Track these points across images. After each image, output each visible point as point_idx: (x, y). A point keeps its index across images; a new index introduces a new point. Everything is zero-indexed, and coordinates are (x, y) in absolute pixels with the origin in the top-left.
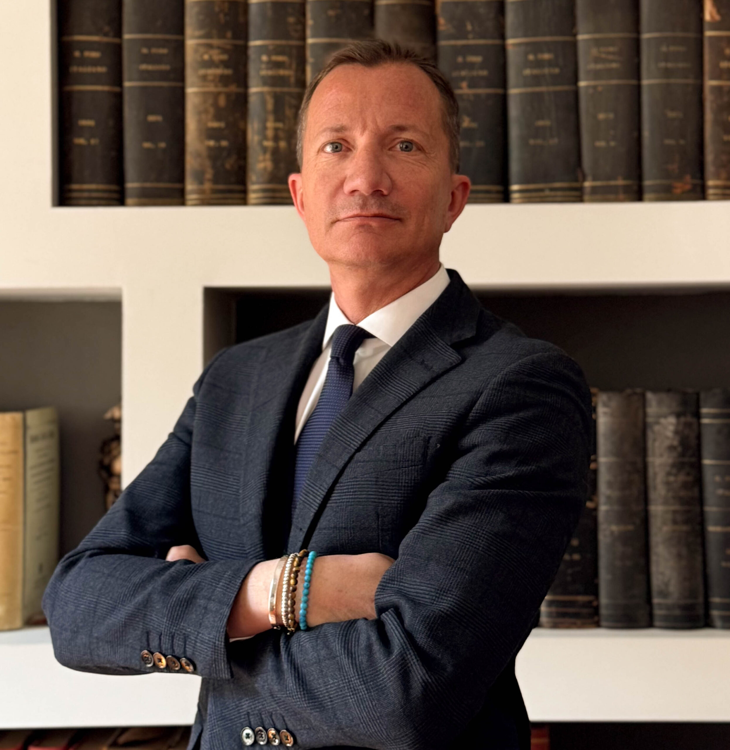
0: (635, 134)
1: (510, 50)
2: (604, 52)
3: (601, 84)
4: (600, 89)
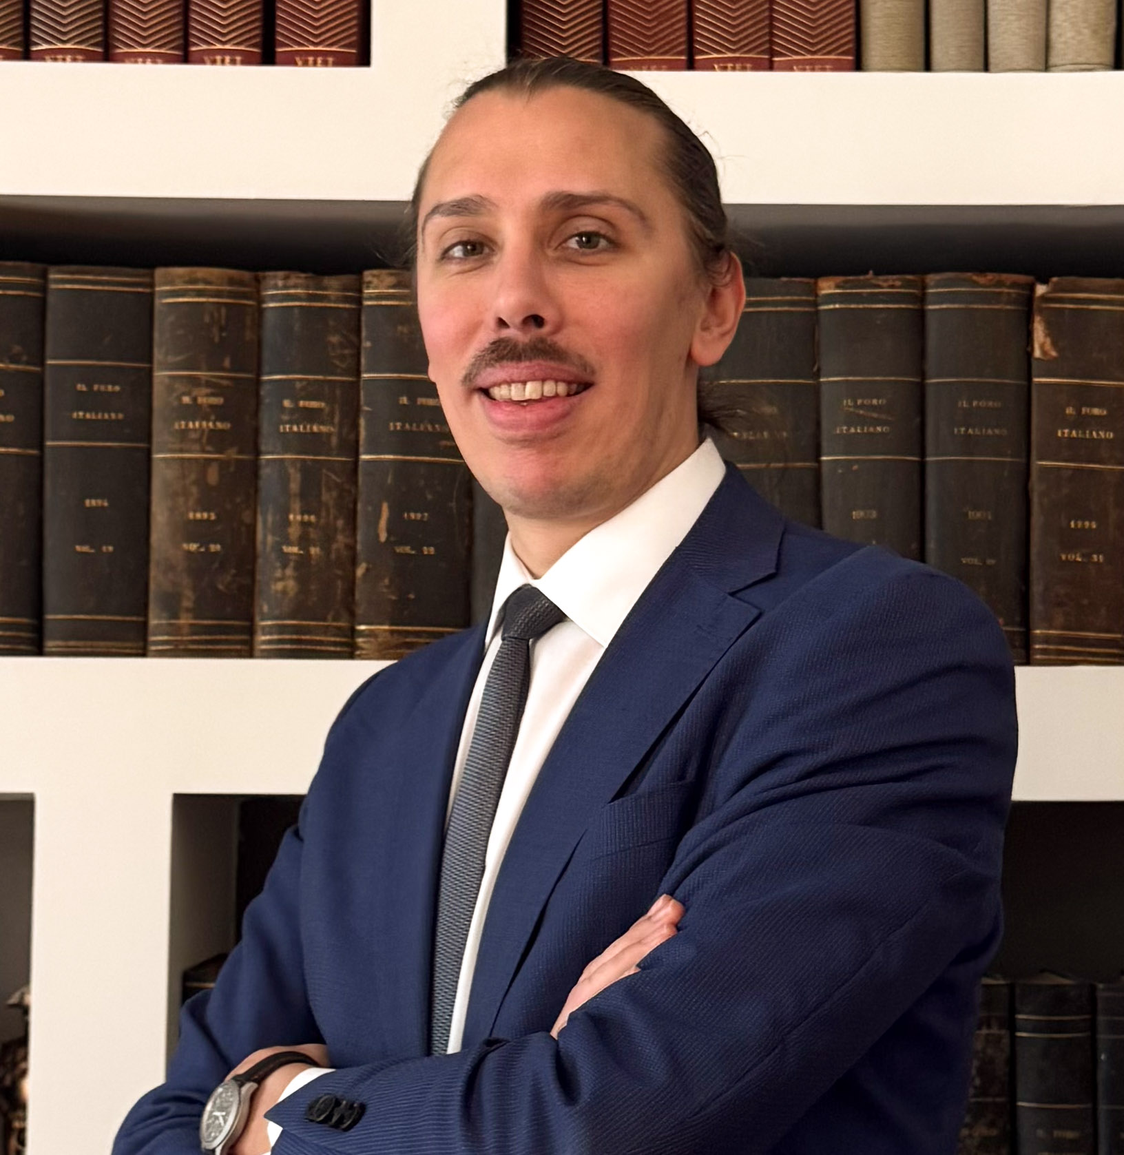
2: (862, 406)
3: (857, 461)
4: (855, 467)
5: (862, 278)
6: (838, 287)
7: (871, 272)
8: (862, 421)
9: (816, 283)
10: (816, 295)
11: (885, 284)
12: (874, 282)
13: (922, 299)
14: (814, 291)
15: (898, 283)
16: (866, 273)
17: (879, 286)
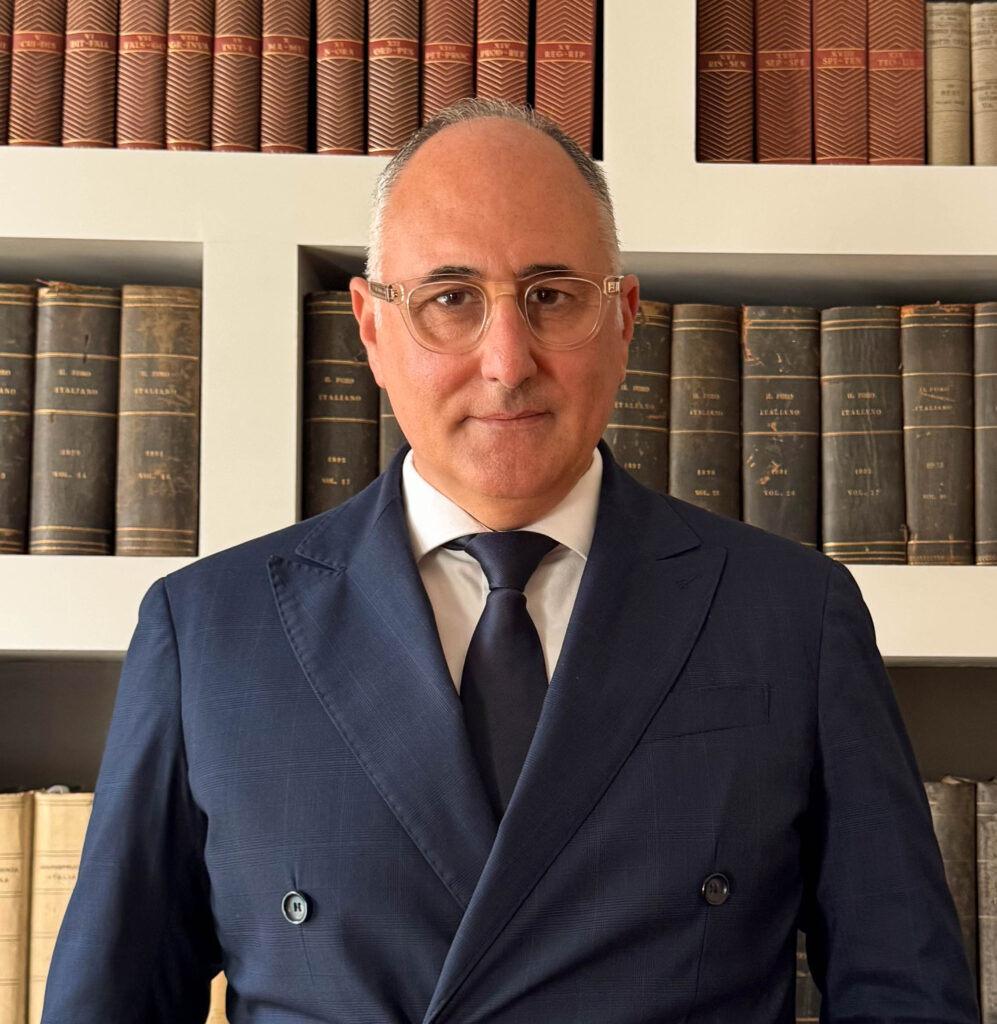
0: (968, 487)
1: (826, 387)
2: (933, 392)
3: (930, 429)
4: (928, 434)
5: (932, 306)
6: (916, 312)
7: (938, 302)
8: (933, 402)
9: (900, 310)
10: (900, 318)
11: (948, 310)
12: (941, 308)
13: (972, 320)
14: (898, 315)
15: (957, 309)
16: (935, 302)
17: (944, 312)
